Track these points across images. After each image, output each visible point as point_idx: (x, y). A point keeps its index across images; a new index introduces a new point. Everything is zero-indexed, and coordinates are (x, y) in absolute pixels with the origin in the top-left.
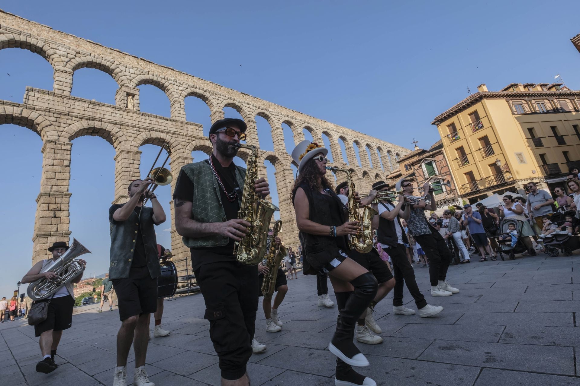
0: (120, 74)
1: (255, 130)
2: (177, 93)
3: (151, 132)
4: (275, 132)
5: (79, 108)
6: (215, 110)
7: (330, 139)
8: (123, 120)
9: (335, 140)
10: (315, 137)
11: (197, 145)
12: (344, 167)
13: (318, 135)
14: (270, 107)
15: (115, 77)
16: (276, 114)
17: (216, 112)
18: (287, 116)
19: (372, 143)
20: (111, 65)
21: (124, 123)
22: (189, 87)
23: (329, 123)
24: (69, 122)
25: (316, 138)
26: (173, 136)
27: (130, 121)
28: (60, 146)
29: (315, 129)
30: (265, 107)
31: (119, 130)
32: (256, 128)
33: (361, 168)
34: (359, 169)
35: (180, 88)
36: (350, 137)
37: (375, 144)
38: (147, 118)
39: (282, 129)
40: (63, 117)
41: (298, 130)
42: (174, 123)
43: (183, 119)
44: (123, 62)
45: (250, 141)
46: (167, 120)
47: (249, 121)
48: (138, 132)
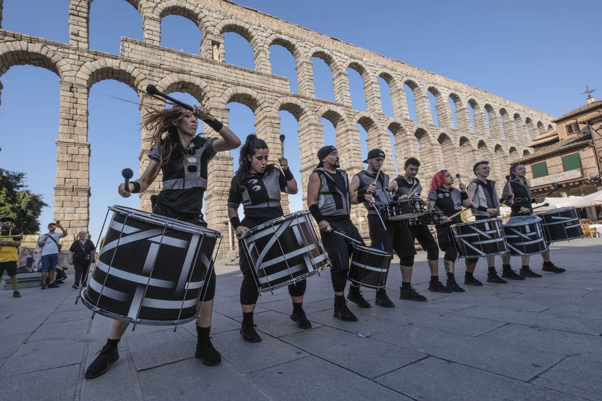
0: (204, 20)
1: (347, 85)
2: (261, 40)
3: (237, 87)
4: (370, 88)
5: (169, 59)
6: (302, 60)
7: (437, 98)
8: (210, 73)
9: (444, 98)
10: (417, 95)
11: (283, 103)
12: (455, 134)
13: (423, 92)
14: (364, 56)
15: (199, 24)
16: (372, 65)
17: (303, 62)
18: (385, 66)
19: (494, 104)
20: (195, 10)
21: (211, 76)
23: (437, 76)
24: (161, 75)
25: (419, 96)
26: (260, 91)
27: (217, 75)
28: (155, 101)
29: (418, 84)
30: (359, 56)
31: (207, 84)
32: (348, 82)
33: (477, 136)
34: (474, 138)
35: (265, 34)
36: (464, 94)
37: (498, 105)
38: (233, 71)
39: (378, 84)
40: (155, 70)
41: (398, 85)
42: (260, 77)
43: (269, 72)
44: (206, 5)
45: (341, 100)
46: (252, 73)
47: (340, 74)
48: (225, 88)
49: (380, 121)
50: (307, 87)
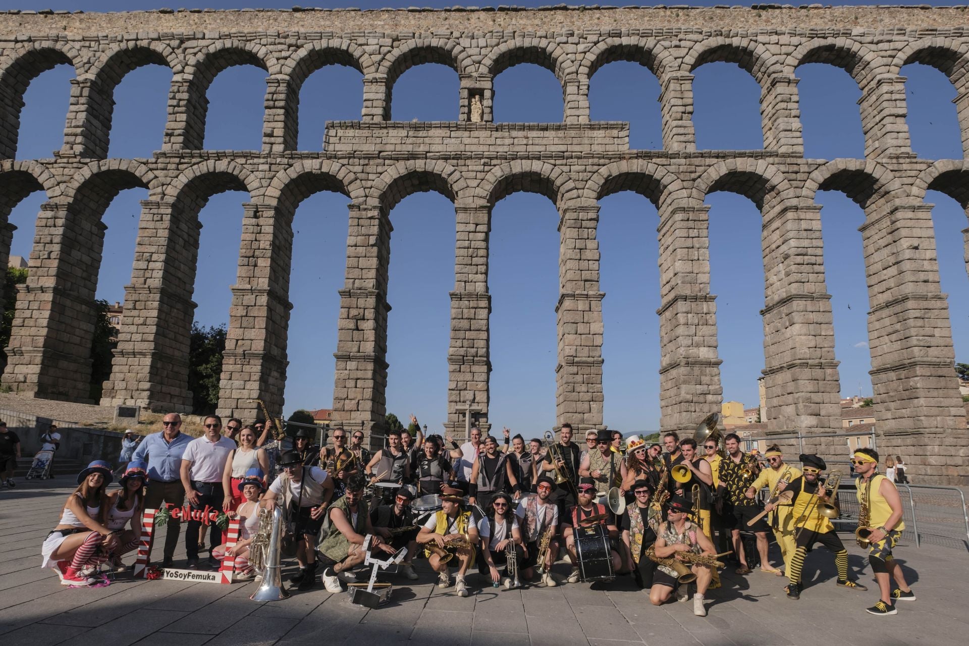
0: (461, 56)
1: (792, 107)
2: (572, 62)
3: (512, 163)
4: (874, 97)
5: (395, 140)
8: (462, 148)
11: (610, 175)
15: (457, 67)
16: (881, 38)
17: (669, 82)
18: (932, 31)
20: (446, 44)
21: (463, 153)
22: (601, 39)
24: (380, 169)
26: (557, 162)
27: (473, 148)
28: (364, 213)
30: (840, 27)
31: (453, 168)
32: (795, 98)
35: (581, 47)
38: (507, 134)
39: (900, 81)
40: (372, 162)
42: (561, 133)
43: (583, 120)
44: (466, 30)
45: (775, 142)
46: (546, 129)
47: (773, 84)
48: (487, 168)
49: (897, 174)
50: (675, 131)
